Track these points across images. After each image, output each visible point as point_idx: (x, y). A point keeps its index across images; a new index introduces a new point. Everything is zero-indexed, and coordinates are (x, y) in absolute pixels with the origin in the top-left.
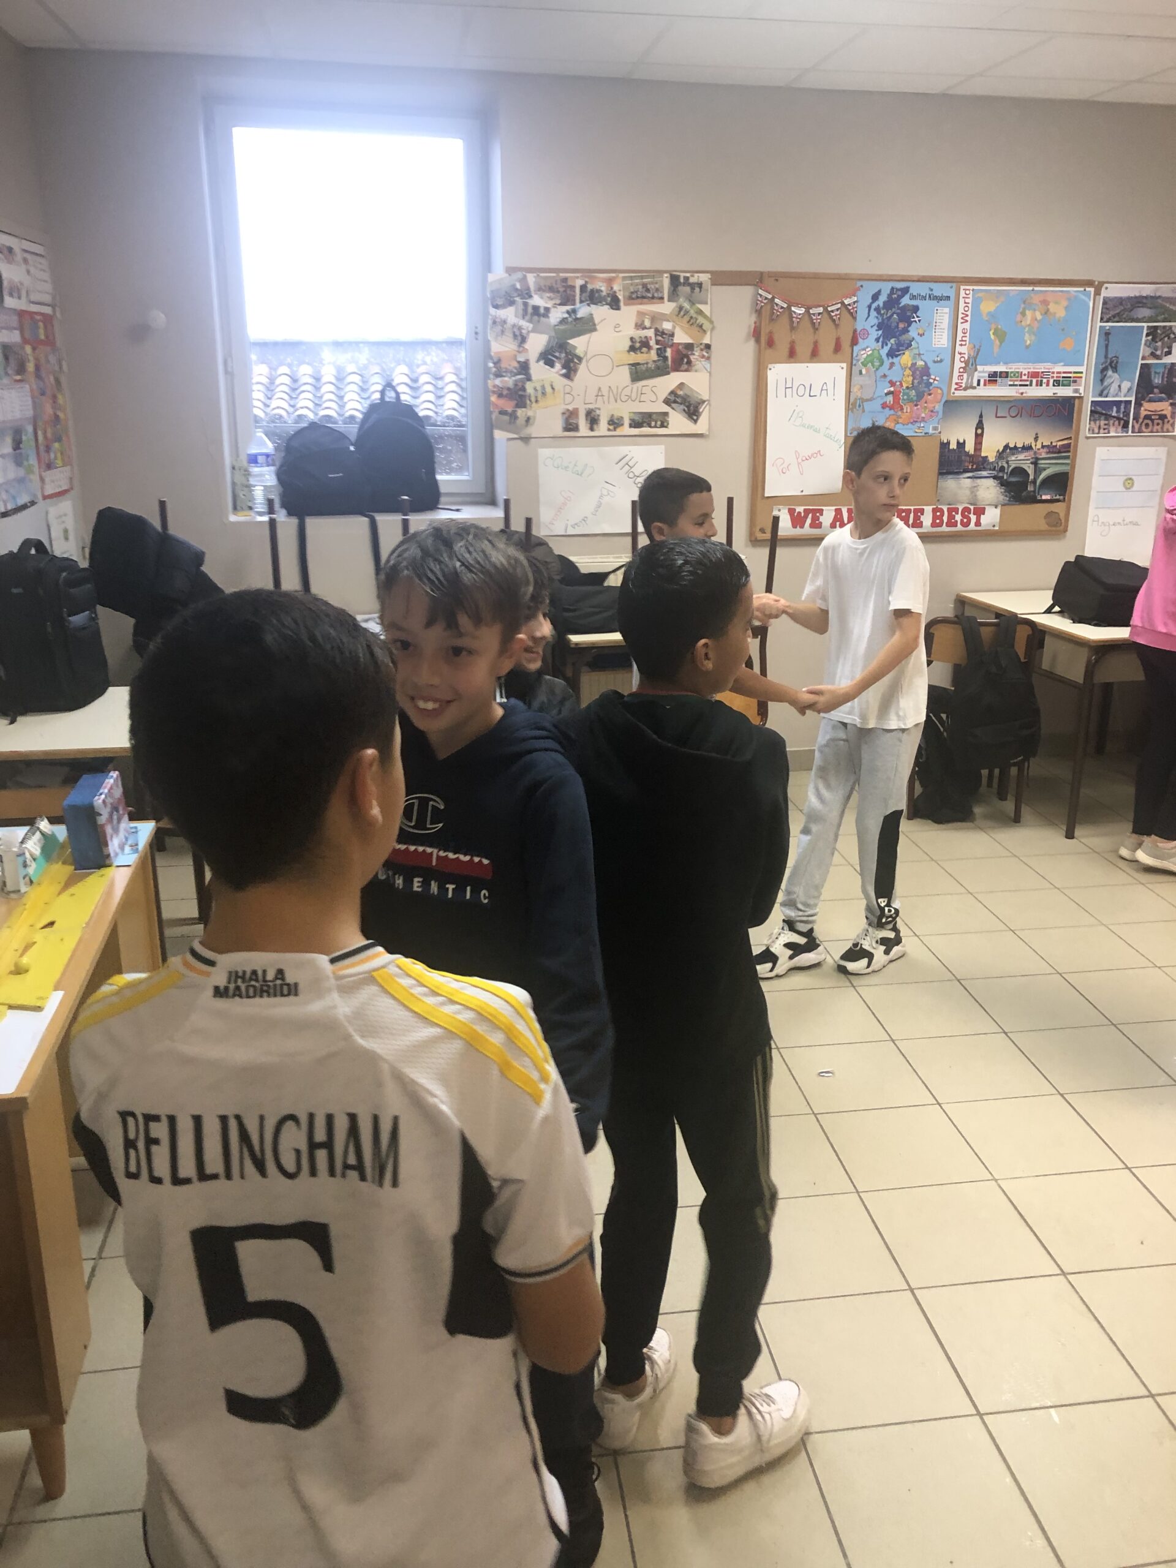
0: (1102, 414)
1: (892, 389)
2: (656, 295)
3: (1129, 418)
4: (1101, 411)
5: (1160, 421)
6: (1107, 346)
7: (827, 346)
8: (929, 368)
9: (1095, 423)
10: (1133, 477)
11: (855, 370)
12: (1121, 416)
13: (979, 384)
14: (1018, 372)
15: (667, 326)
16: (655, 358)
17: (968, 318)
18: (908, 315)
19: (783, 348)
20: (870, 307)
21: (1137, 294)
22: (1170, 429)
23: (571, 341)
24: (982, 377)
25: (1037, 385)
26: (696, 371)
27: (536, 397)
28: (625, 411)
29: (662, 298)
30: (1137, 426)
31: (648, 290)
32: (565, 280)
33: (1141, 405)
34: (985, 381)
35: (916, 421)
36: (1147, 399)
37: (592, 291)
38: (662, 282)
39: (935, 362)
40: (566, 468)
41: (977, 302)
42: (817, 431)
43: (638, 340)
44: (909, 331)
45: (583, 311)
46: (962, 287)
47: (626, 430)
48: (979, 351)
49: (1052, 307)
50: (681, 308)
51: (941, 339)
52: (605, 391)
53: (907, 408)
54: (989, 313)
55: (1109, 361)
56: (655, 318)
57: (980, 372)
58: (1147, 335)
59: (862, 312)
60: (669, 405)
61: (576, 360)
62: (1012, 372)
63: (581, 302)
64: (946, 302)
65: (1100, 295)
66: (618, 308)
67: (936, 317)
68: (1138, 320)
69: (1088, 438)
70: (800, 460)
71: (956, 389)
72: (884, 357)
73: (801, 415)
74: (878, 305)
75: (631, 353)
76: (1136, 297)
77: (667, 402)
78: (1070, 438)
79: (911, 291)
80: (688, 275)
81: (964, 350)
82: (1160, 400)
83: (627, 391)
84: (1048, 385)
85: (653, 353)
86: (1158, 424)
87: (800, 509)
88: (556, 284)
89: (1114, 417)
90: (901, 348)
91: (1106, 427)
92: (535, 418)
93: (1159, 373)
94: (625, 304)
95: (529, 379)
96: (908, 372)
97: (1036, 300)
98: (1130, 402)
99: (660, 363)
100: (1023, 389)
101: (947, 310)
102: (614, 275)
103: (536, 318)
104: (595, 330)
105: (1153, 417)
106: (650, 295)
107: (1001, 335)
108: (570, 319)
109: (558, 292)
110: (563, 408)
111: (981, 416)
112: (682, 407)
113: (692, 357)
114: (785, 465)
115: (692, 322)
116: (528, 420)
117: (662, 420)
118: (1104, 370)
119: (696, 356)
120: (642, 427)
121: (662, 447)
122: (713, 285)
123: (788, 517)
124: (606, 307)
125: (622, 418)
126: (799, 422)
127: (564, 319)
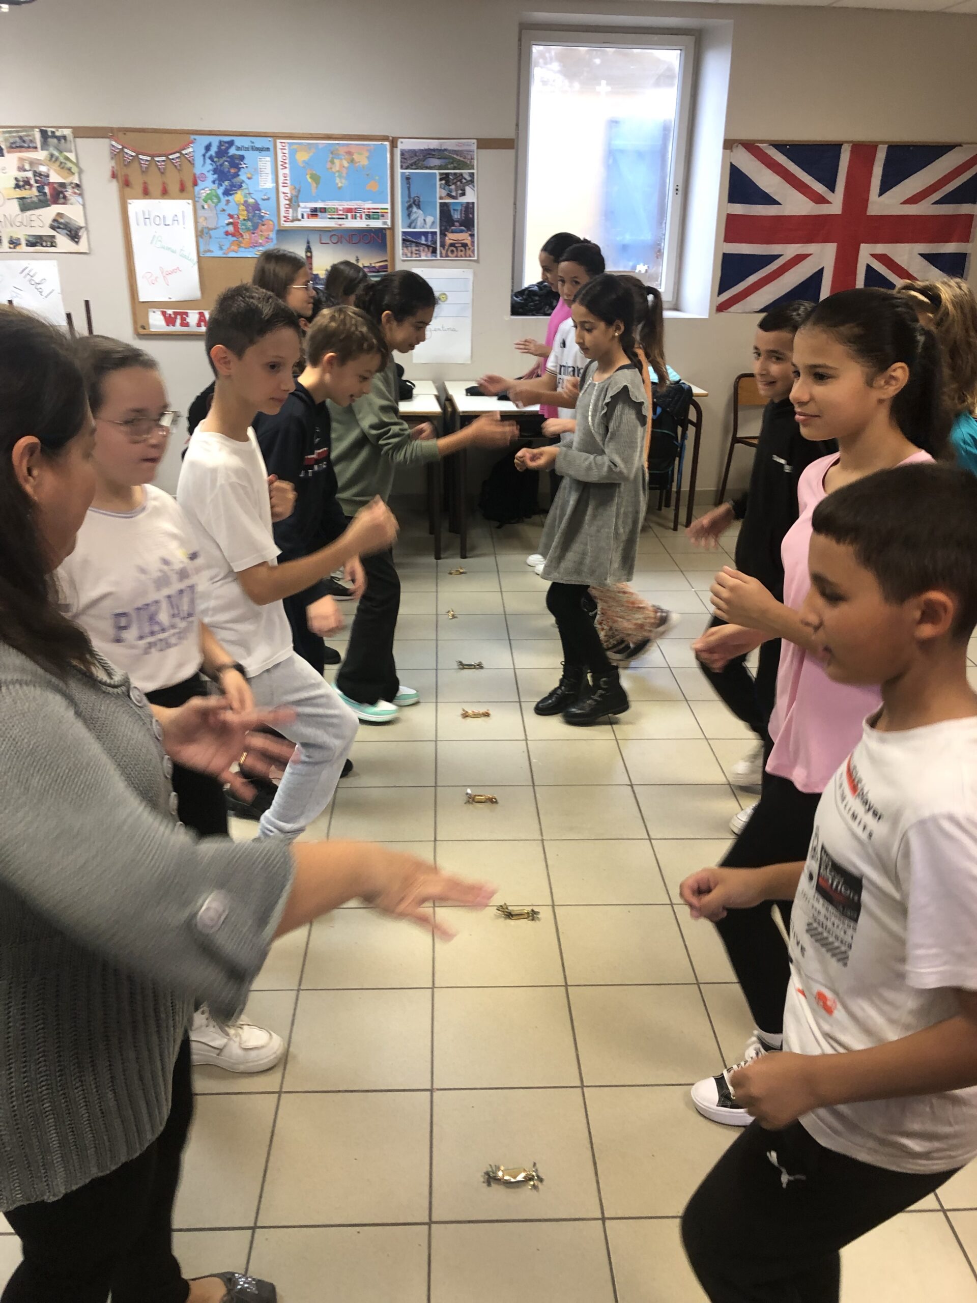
0: (412, 242)
1: (231, 220)
2: (31, 145)
3: (436, 245)
4: (411, 239)
5: (463, 248)
6: (409, 188)
7: (174, 187)
8: (259, 204)
9: (408, 249)
10: (447, 293)
11: (199, 206)
12: (429, 244)
13: (303, 217)
14: (334, 208)
15: (43, 169)
16: (37, 194)
17: (286, 165)
18: (236, 162)
19: (139, 189)
20: (204, 156)
21: (426, 147)
22: (472, 255)
24: (305, 212)
25: (352, 218)
26: (71, 204)
28: (22, 234)
29: (36, 148)
30: (444, 252)
31: (24, 142)
33: (445, 235)
34: (308, 215)
36: (450, 230)
38: (34, 135)
39: (264, 200)
41: (293, 153)
42: (174, 252)
43: (21, 180)
44: (238, 175)
46: (278, 141)
47: (23, 247)
48: (299, 191)
49: (356, 157)
50: (52, 155)
51: (267, 183)
52: (2, 219)
53: (246, 236)
54: (304, 162)
55: (412, 200)
56: (32, 163)
57: (302, 208)
58: (441, 180)
59: (199, 161)
60: (54, 230)
62: (329, 208)
64: (267, 152)
65: (397, 147)
66: (4, 156)
67: (260, 165)
68: (430, 168)
69: (404, 261)
70: (164, 274)
71: (285, 221)
72: (221, 195)
73: (160, 239)
74: (211, 155)
75: (17, 190)
76: (426, 150)
77: (52, 227)
78: (386, 261)
79: (236, 143)
80: (53, 130)
81: (287, 190)
82: (462, 231)
83: (19, 219)
84: (361, 218)
85: (34, 190)
86: (461, 251)
87: (170, 312)
89: (423, 244)
90: (234, 188)
91: (417, 252)
93: (457, 210)
94: (8, 152)
96: (242, 207)
97: (342, 151)
98: (435, 233)
99: (42, 198)
100: (340, 221)
105: (457, 245)
106: (26, 145)
107: (316, 178)
111: (308, 243)
112: (65, 231)
113: (66, 194)
114: (154, 278)
115: (62, 166)
117: (51, 242)
118: (410, 207)
119: (69, 192)
120: (35, 246)
121: (55, 262)
122: (75, 137)
123: (162, 317)
125: (20, 239)
126: (159, 244)
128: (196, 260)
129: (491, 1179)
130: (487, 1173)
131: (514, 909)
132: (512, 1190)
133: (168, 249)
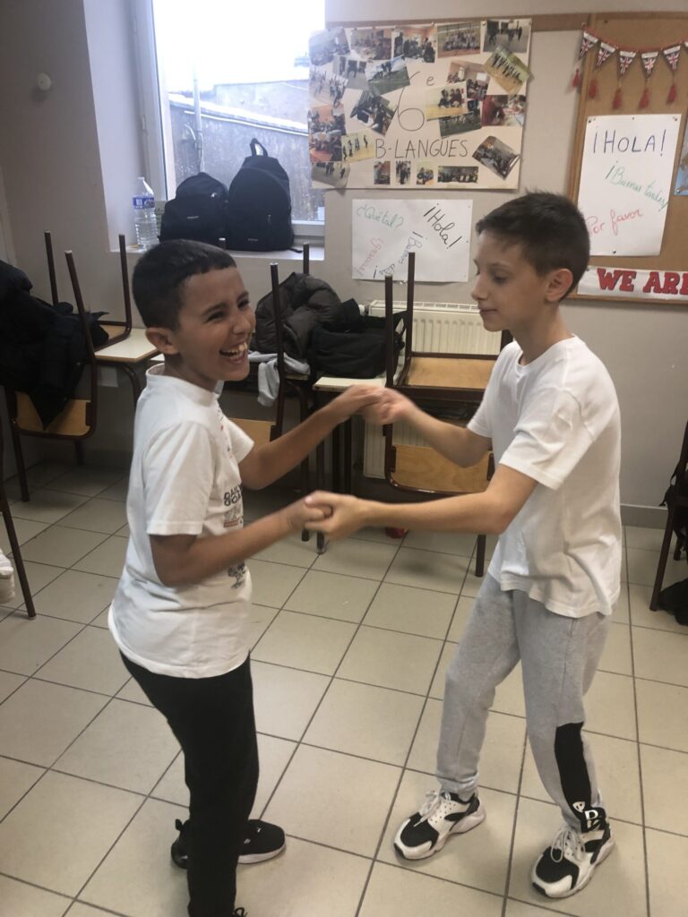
2: (471, 45)
7: (659, 95)
15: (481, 77)
16: (467, 111)
19: (608, 99)
23: (385, 96)
26: (508, 125)
27: (351, 151)
28: (435, 165)
29: (478, 48)
31: (464, 40)
32: (381, 33)
37: (407, 43)
38: (479, 30)
40: (378, 218)
42: (637, 189)
43: (450, 93)
45: (397, 65)
47: (435, 183)
50: (497, 58)
52: (416, 147)
56: (469, 69)
60: (479, 160)
61: (388, 115)
63: (396, 55)
70: (615, 220)
73: (620, 171)
75: (443, 107)
77: (477, 156)
80: (506, 21)
83: (437, 145)
85: (464, 106)
87: (610, 270)
88: (372, 37)
92: (349, 170)
94: (440, 56)
95: (344, 133)
99: (471, 117)
102: (429, 25)
103: (352, 73)
104: (408, 84)
106: (465, 45)
108: (384, 74)
109: (374, 46)
110: (375, 161)
112: (492, 161)
113: (504, 110)
114: (598, 224)
115: (507, 73)
116: (343, 172)
119: (509, 108)
120: (451, 181)
121: (470, 202)
122: (532, 31)
123: (597, 277)
124: (421, 60)
125: (432, 172)
126: (618, 178)
127: (378, 73)
128: (667, 200)
133: (630, 185)
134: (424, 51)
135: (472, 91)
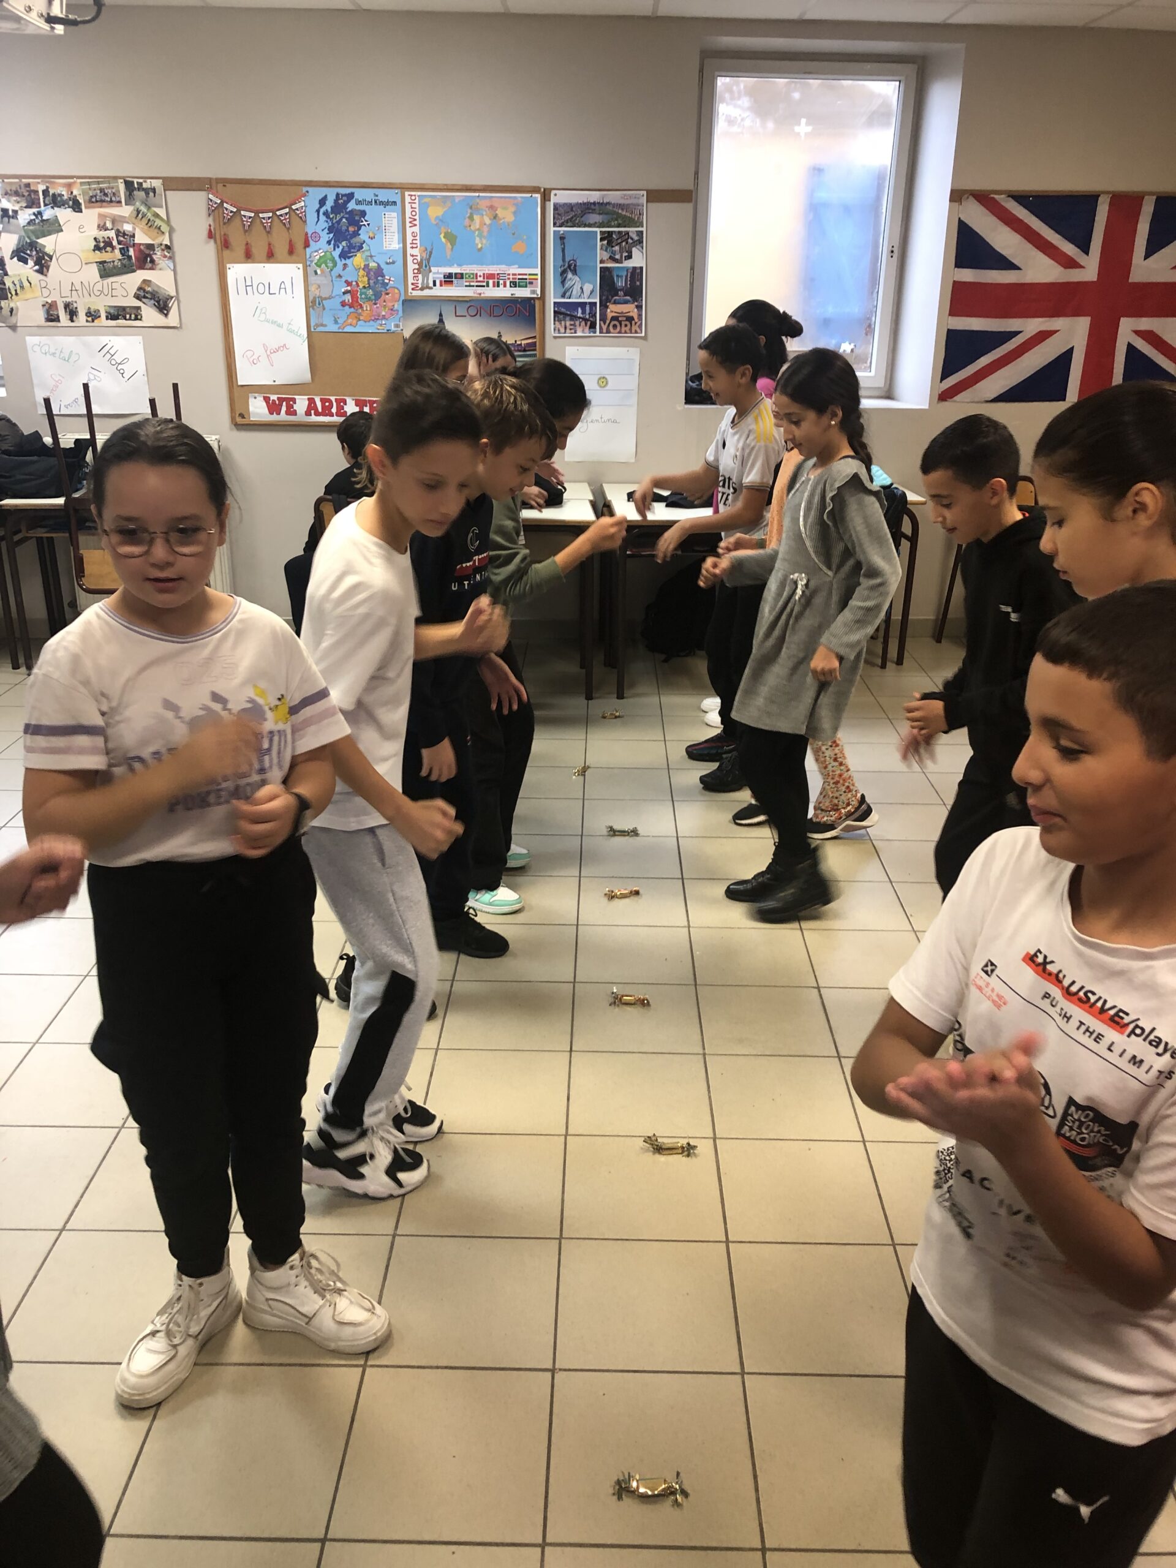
0: (566, 315)
1: (349, 288)
2: (113, 199)
3: (596, 320)
4: (564, 312)
5: (628, 323)
6: (563, 250)
7: (281, 249)
8: (382, 269)
9: (561, 324)
10: (607, 376)
11: (310, 271)
12: (587, 317)
13: (435, 284)
14: (473, 274)
15: (127, 228)
16: (120, 257)
17: (417, 222)
18: (356, 219)
19: (240, 251)
20: (318, 211)
21: (585, 201)
22: (639, 331)
23: (41, 241)
24: (438, 278)
25: (494, 286)
26: (160, 269)
27: (16, 290)
28: (101, 305)
29: (120, 202)
30: (605, 328)
31: (106, 195)
32: (28, 185)
33: (607, 307)
34: (441, 282)
35: (378, 319)
36: (613, 301)
37: (54, 195)
38: (118, 187)
39: (387, 263)
40: (54, 354)
41: (424, 207)
42: (279, 326)
43: (101, 240)
44: (359, 235)
45: (48, 213)
46: (407, 193)
47: (103, 321)
48: (431, 253)
49: (500, 212)
50: (138, 212)
51: (392, 243)
52: (78, 287)
53: (367, 306)
54: (437, 218)
55: (567, 265)
56: (114, 220)
57: (434, 273)
58: (601, 240)
59: (311, 217)
60: (141, 300)
61: (46, 258)
62: (466, 274)
63: (45, 205)
64: (393, 207)
65: (550, 200)
66: (81, 212)
67: (385, 222)
68: (590, 226)
69: (555, 337)
70: (268, 352)
71: (413, 289)
72: (337, 258)
73: (263, 311)
74: (327, 210)
75: (97, 252)
76: (584, 204)
77: (137, 297)
78: (534, 337)
79: (356, 196)
80: (141, 181)
81: (416, 252)
82: (626, 302)
83: (99, 286)
84: (505, 286)
85: (117, 251)
86: (626, 326)
87: (274, 397)
88: (20, 188)
89: (580, 318)
90: (352, 250)
91: (572, 327)
92: (17, 309)
93: (622, 277)
94: (86, 207)
95: (6, 274)
96: (362, 272)
97: (483, 204)
98: (596, 303)
99: (125, 262)
100: (480, 290)
101: (395, 215)
102: (72, 180)
103: (6, 219)
104: (62, 231)
105: (620, 319)
106: (108, 199)
107: (451, 238)
108: (37, 221)
109: (24, 196)
110: (42, 300)
111: (441, 315)
112: (152, 302)
113: (154, 257)
114: (255, 357)
115: (150, 224)
116: (12, 311)
117: (135, 314)
118: (564, 272)
119: (158, 255)
120: (118, 319)
121: (139, 338)
122: (165, 190)
123: (264, 404)
124: (70, 210)
125: (99, 311)
126: (263, 317)
127: (31, 220)
128: (306, 335)
129: (622, 1489)
130: (618, 1482)
131: (666, 1142)
132: (651, 1507)
133: (274, 322)
134: (71, 203)
135: (122, 239)
